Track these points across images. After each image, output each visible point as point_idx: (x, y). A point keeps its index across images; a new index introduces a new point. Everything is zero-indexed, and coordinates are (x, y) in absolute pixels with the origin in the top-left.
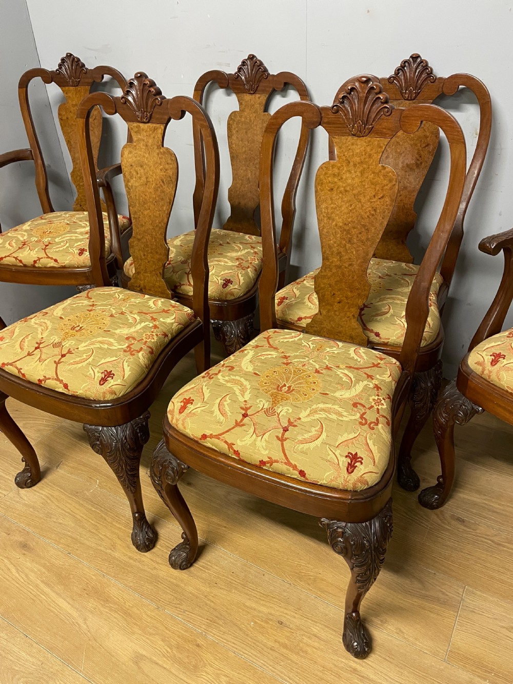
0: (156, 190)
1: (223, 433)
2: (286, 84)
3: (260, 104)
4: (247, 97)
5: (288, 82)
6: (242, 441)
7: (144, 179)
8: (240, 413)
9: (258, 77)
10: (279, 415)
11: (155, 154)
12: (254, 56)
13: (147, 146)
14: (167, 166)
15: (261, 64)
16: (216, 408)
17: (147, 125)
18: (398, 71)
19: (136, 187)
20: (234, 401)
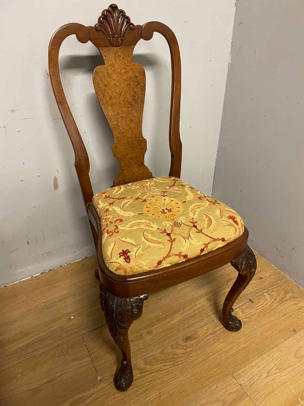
1: (170, 251)
6: (184, 247)
8: (164, 235)
10: (183, 223)
16: (148, 243)
20: (152, 233)
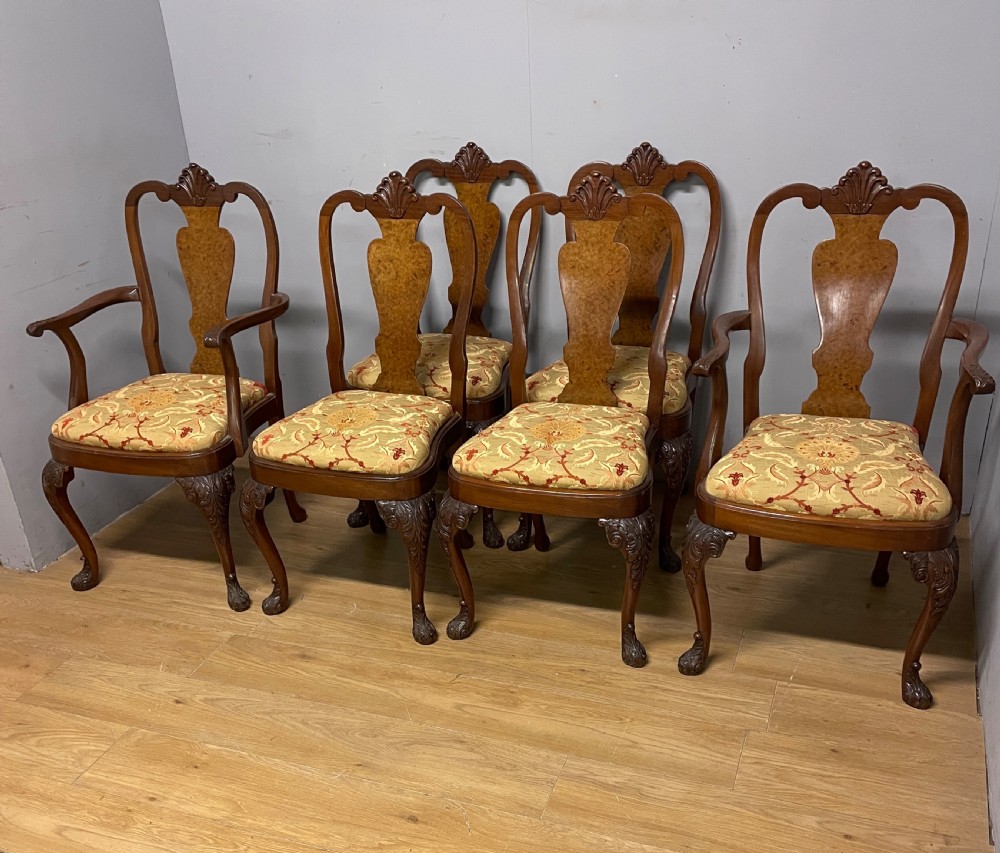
0: (407, 284)
2: (511, 172)
3: (482, 193)
4: (467, 186)
5: (513, 170)
7: (394, 273)
9: (479, 165)
11: (407, 248)
12: (474, 144)
13: (398, 241)
14: (420, 260)
15: (482, 152)
17: (398, 221)
18: (629, 159)
19: (384, 283)
